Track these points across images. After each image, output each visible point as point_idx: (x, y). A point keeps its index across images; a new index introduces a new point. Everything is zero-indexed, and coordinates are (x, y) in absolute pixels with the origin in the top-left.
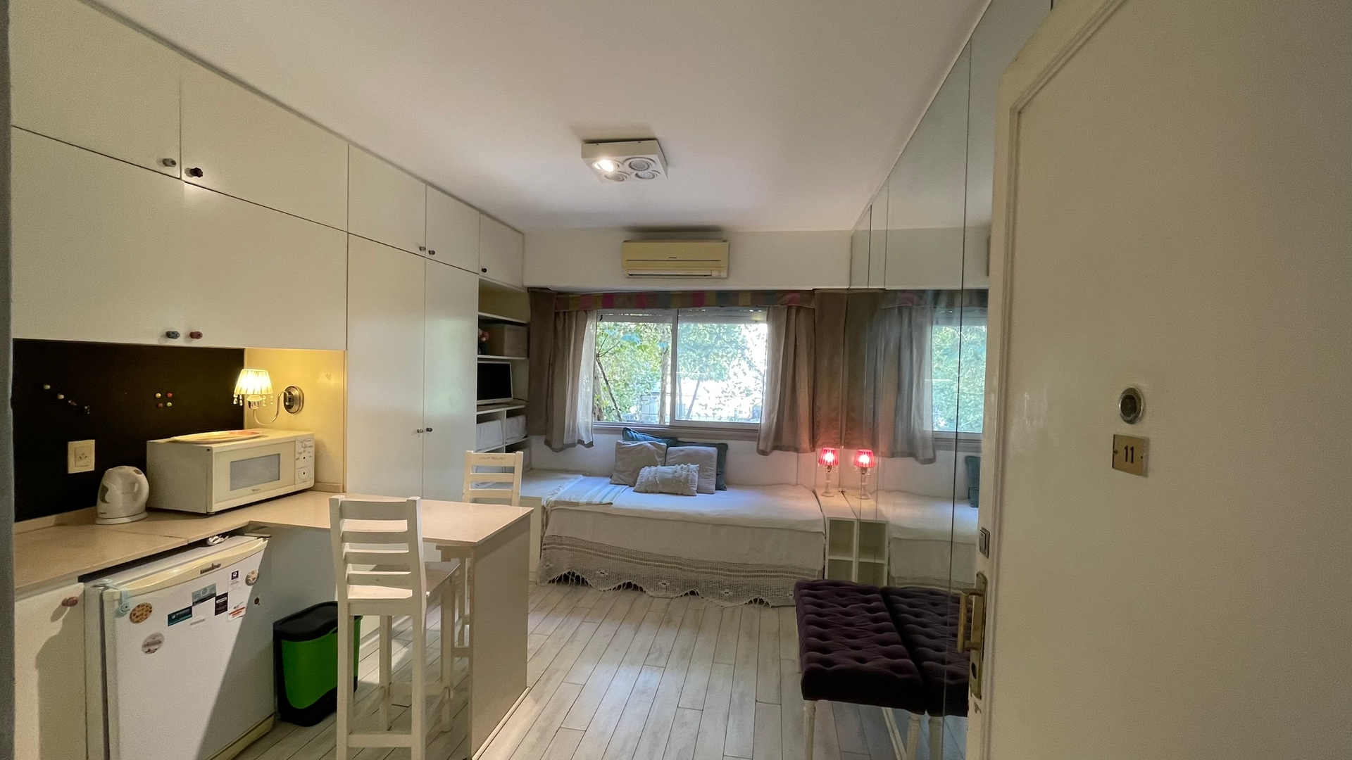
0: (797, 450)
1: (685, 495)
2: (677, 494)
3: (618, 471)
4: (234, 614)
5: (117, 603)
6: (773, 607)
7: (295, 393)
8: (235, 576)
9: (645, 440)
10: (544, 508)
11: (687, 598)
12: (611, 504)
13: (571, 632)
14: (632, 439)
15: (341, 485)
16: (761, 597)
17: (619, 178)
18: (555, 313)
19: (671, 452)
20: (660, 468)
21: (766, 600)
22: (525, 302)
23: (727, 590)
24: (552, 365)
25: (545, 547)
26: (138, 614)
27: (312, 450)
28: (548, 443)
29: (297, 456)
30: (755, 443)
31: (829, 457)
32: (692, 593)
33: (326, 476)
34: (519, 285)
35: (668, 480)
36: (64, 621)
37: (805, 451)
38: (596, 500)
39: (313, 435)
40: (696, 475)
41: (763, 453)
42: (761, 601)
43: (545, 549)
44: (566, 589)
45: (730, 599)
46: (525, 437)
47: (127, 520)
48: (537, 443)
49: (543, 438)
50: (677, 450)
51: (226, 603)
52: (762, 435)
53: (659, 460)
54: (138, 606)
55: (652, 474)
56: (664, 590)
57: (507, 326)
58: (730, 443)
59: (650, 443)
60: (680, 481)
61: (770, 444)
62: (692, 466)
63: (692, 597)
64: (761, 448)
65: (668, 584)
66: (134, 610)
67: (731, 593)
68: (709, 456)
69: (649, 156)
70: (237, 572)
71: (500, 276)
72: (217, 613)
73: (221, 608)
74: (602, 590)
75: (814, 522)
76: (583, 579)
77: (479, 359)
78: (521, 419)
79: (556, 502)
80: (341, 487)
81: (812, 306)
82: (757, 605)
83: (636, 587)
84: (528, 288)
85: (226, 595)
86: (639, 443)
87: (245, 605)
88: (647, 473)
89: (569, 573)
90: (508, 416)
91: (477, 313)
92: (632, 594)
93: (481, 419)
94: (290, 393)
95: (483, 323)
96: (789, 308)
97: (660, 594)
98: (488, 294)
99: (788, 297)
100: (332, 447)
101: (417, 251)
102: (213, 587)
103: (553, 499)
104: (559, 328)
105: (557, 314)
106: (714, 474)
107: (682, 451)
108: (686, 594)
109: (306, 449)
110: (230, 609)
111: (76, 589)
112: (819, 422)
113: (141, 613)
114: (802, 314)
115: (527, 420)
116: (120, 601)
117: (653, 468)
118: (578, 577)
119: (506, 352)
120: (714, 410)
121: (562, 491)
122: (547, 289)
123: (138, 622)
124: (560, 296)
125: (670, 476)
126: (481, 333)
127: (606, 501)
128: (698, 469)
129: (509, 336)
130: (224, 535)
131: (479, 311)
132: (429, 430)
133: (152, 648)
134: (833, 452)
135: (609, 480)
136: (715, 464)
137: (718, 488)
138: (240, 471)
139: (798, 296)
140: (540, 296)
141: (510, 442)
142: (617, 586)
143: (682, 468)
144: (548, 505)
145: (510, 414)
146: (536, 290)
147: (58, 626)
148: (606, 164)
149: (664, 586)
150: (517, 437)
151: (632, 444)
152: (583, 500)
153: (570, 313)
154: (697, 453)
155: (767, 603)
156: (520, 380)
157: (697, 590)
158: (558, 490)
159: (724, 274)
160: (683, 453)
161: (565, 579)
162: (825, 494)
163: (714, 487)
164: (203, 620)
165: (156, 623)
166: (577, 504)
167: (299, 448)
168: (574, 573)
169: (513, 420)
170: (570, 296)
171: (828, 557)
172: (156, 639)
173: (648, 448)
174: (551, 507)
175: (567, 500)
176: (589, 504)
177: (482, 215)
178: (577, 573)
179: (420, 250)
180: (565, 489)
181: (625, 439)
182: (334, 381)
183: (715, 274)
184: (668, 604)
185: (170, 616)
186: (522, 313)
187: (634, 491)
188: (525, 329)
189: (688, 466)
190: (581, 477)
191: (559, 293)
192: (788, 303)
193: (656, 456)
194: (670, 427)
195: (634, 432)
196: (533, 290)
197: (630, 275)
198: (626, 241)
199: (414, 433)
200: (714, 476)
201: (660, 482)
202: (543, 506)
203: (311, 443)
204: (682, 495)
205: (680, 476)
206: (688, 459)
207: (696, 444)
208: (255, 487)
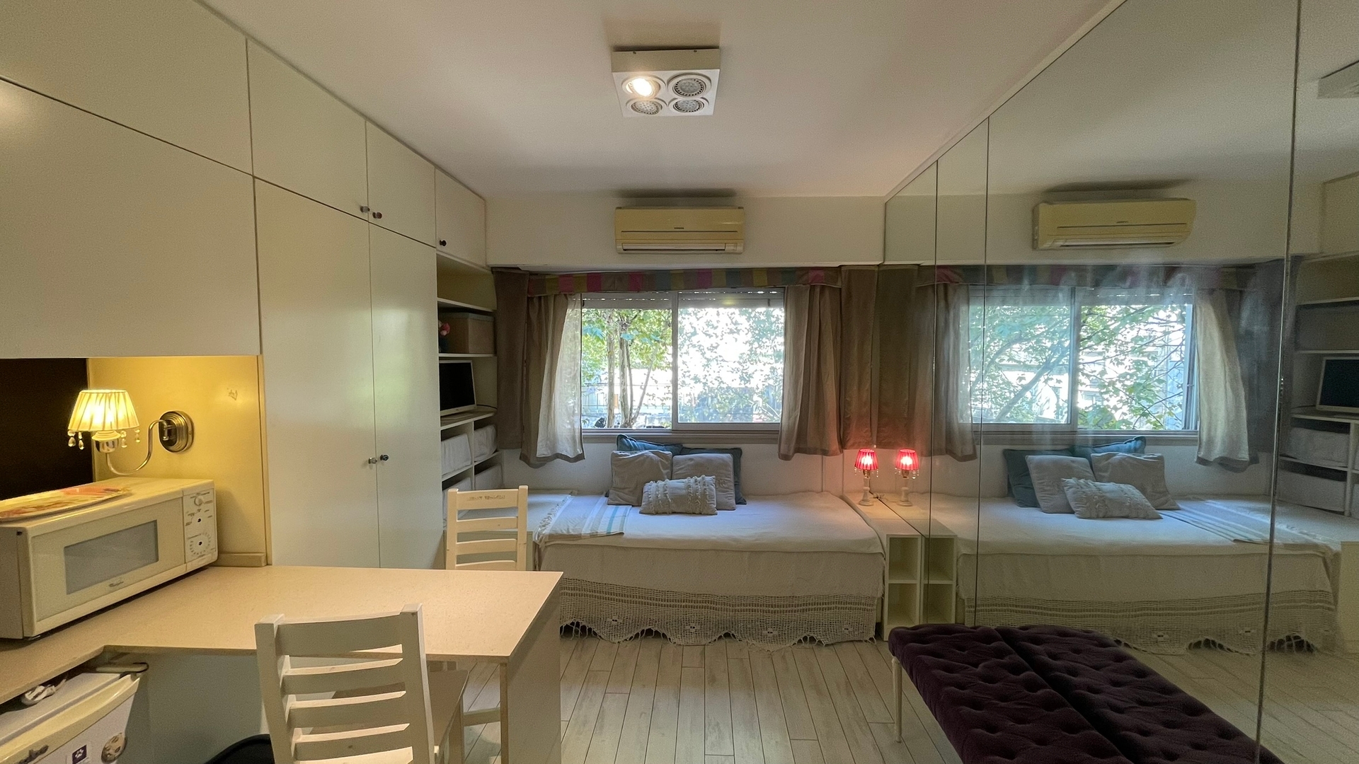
0: (825, 453)
1: (704, 515)
2: (694, 513)
3: (615, 489)
6: (827, 645)
7: (179, 421)
9: (646, 449)
10: (536, 545)
11: (723, 642)
12: (622, 534)
14: (630, 449)
15: (263, 555)
16: (812, 635)
17: (654, 107)
18: (528, 298)
19: (678, 463)
20: (668, 482)
21: (818, 637)
22: (489, 285)
23: (770, 630)
24: (526, 363)
27: (212, 508)
28: (524, 458)
29: (187, 519)
30: (777, 446)
31: (867, 460)
32: (727, 635)
33: (238, 542)
34: (482, 263)
35: (681, 496)
37: (834, 454)
38: (602, 530)
39: (212, 484)
40: (713, 488)
41: (786, 457)
42: (812, 639)
45: (775, 640)
46: (495, 452)
48: (510, 458)
49: (518, 452)
50: (686, 460)
52: (783, 436)
53: (664, 472)
55: (661, 490)
56: (694, 635)
57: (471, 315)
58: (745, 447)
59: (653, 452)
60: (696, 498)
61: (792, 449)
62: (708, 479)
63: (727, 640)
64: (782, 452)
65: (698, 627)
67: (776, 633)
68: (724, 464)
69: (707, 73)
71: (460, 253)
74: (617, 641)
75: (868, 542)
76: (590, 629)
77: (441, 358)
78: (489, 431)
79: (550, 536)
80: (263, 559)
81: (839, 285)
82: (808, 645)
83: (657, 635)
84: (492, 268)
86: (639, 453)
88: (653, 489)
89: (573, 624)
90: (476, 428)
91: (435, 300)
92: (653, 645)
93: (445, 435)
94: (169, 422)
95: (444, 311)
96: (813, 288)
97: (690, 642)
98: (448, 275)
99: (812, 274)
100: (245, 501)
101: (359, 213)
103: (547, 531)
104: (534, 316)
105: (530, 300)
106: (732, 484)
107: (691, 459)
108: (721, 638)
109: (201, 507)
112: (849, 419)
114: (827, 292)
115: (497, 430)
117: (660, 483)
118: (584, 627)
119: (470, 347)
121: (554, 519)
122: (518, 269)
124: (534, 277)
125: (684, 492)
126: (440, 326)
127: (614, 530)
128: (714, 481)
129: (474, 330)
130: (55, 682)
131: (438, 296)
132: (384, 458)
134: (872, 454)
135: (604, 499)
136: (732, 476)
137: (738, 502)
139: (822, 273)
140: (507, 278)
141: (481, 460)
142: (633, 634)
143: (696, 481)
144: (541, 541)
145: (479, 425)
146: (503, 270)
148: (642, 86)
149: (693, 631)
150: (485, 453)
151: (630, 455)
152: (585, 530)
153: (546, 298)
154: (710, 461)
155: (820, 642)
156: (485, 382)
157: (733, 632)
158: (549, 518)
159: (739, 249)
160: (692, 462)
161: (567, 631)
162: (862, 503)
163: (733, 501)
166: (578, 537)
167: (189, 506)
168: (578, 623)
169: (482, 432)
170: (547, 277)
171: (888, 582)
173: (651, 459)
174: (546, 543)
175: (565, 532)
176: (593, 536)
177: (437, 170)
178: (583, 623)
179: (362, 211)
180: (557, 516)
181: (620, 449)
182: (242, 399)
183: (730, 248)
184: (703, 653)
186: (485, 300)
187: (640, 513)
188: (490, 318)
189: (703, 478)
190: (569, 499)
191: (532, 274)
192: (811, 283)
193: (661, 468)
194: (673, 431)
195: (631, 440)
196: (499, 270)
197: (625, 250)
198: (620, 208)
199: (364, 465)
200: (733, 488)
201: (672, 499)
202: (534, 542)
203: (210, 497)
204: (700, 514)
205: (696, 491)
206: (700, 469)
207: (705, 451)
208: (115, 581)
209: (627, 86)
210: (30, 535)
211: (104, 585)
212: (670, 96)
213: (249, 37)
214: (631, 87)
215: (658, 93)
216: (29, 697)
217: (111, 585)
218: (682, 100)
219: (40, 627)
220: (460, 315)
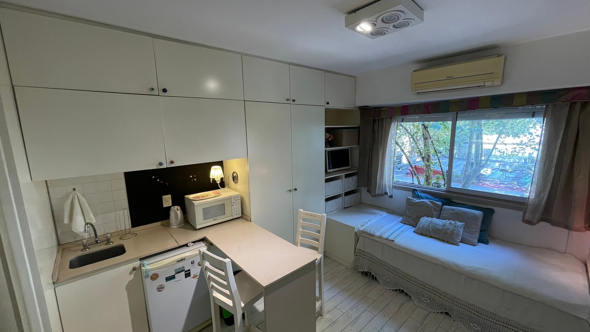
0: (567, 227)
1: (450, 243)
2: (443, 241)
3: (406, 215)
4: (193, 277)
5: (145, 273)
7: (235, 175)
8: (193, 263)
9: (427, 198)
12: (394, 241)
14: (418, 197)
18: (373, 120)
19: (444, 210)
20: (435, 220)
22: (358, 114)
24: (371, 149)
25: (356, 254)
26: (153, 277)
27: (240, 201)
28: (369, 191)
29: (233, 204)
30: (522, 213)
32: (446, 313)
33: (246, 212)
34: (353, 106)
35: (439, 230)
36: (134, 275)
37: (577, 229)
38: (385, 236)
39: (241, 194)
40: (461, 231)
41: (530, 223)
43: (356, 255)
44: (366, 280)
46: (357, 187)
48: (364, 190)
49: (366, 188)
50: (450, 209)
51: (190, 273)
52: (529, 208)
53: (435, 213)
54: (153, 274)
55: (428, 223)
56: (425, 304)
57: (344, 130)
58: (497, 210)
59: (430, 201)
60: (447, 233)
61: (538, 216)
62: (459, 223)
63: (447, 316)
64: (527, 217)
65: (429, 301)
66: (152, 276)
68: (475, 217)
69: (395, 8)
70: (194, 261)
71: (339, 104)
72: (186, 277)
73: (188, 275)
74: (386, 288)
76: (376, 278)
77: (326, 150)
78: (355, 178)
79: (362, 231)
80: (249, 219)
83: (406, 294)
84: (359, 107)
85: (189, 270)
86: (422, 200)
87: (198, 274)
88: (425, 221)
89: (368, 271)
90: (345, 177)
91: (323, 127)
92: (402, 298)
93: (327, 181)
94: (233, 175)
95: (327, 130)
96: (573, 104)
97: (422, 307)
99: (572, 94)
100: (246, 199)
101: (286, 102)
102: (183, 267)
103: (361, 229)
104: (376, 128)
105: (374, 121)
107: (453, 210)
108: (442, 313)
109: (236, 201)
110: (192, 276)
111: (137, 264)
113: (155, 277)
115: (358, 177)
116: (146, 272)
117: (430, 219)
118: (373, 276)
119: (344, 144)
121: (369, 223)
122: (369, 106)
123: (153, 280)
124: (376, 110)
125: (440, 227)
126: (329, 137)
127: (391, 238)
128: (464, 226)
129: (345, 137)
130: (194, 242)
131: (325, 125)
133: (160, 290)
135: (401, 219)
136: (480, 223)
137: (480, 241)
138: (207, 213)
140: (364, 110)
141: (347, 190)
142: (395, 289)
143: (450, 223)
144: (358, 232)
145: (347, 176)
146: (364, 108)
147: (132, 277)
148: (365, 27)
149: (425, 301)
150: (351, 188)
151: (417, 201)
152: (378, 234)
153: (382, 119)
154: (465, 213)
156: (355, 157)
157: (451, 314)
158: (367, 223)
160: (453, 212)
161: (366, 274)
163: (476, 241)
164: (180, 280)
165: (161, 281)
166: (373, 236)
167: (233, 201)
168: (370, 273)
169: (350, 179)
170: (383, 109)
172: (162, 286)
173: (428, 205)
174: (360, 234)
175: (368, 232)
176: (380, 237)
177: (326, 73)
178: (372, 274)
179: (287, 100)
180: (372, 222)
181: (414, 197)
183: (488, 84)
184: (426, 316)
185: (166, 278)
186: (356, 122)
187: (414, 232)
188: (357, 130)
189: (456, 223)
190: (385, 214)
191: (376, 108)
192: (572, 99)
193: (433, 210)
194: (447, 191)
195: (420, 192)
196: (362, 108)
197: (418, 93)
198: (415, 71)
199: (287, 192)
200: (478, 232)
201: (432, 230)
202: (355, 232)
203: (239, 198)
204: (448, 242)
205: (448, 229)
206: (457, 217)
207: (466, 206)
209: (358, 28)
210: (195, 205)
211: (212, 219)
212: (386, 25)
213: (242, 54)
214: (362, 29)
215: (376, 27)
216: (189, 244)
217: (214, 219)
218: (395, 23)
220: (340, 130)
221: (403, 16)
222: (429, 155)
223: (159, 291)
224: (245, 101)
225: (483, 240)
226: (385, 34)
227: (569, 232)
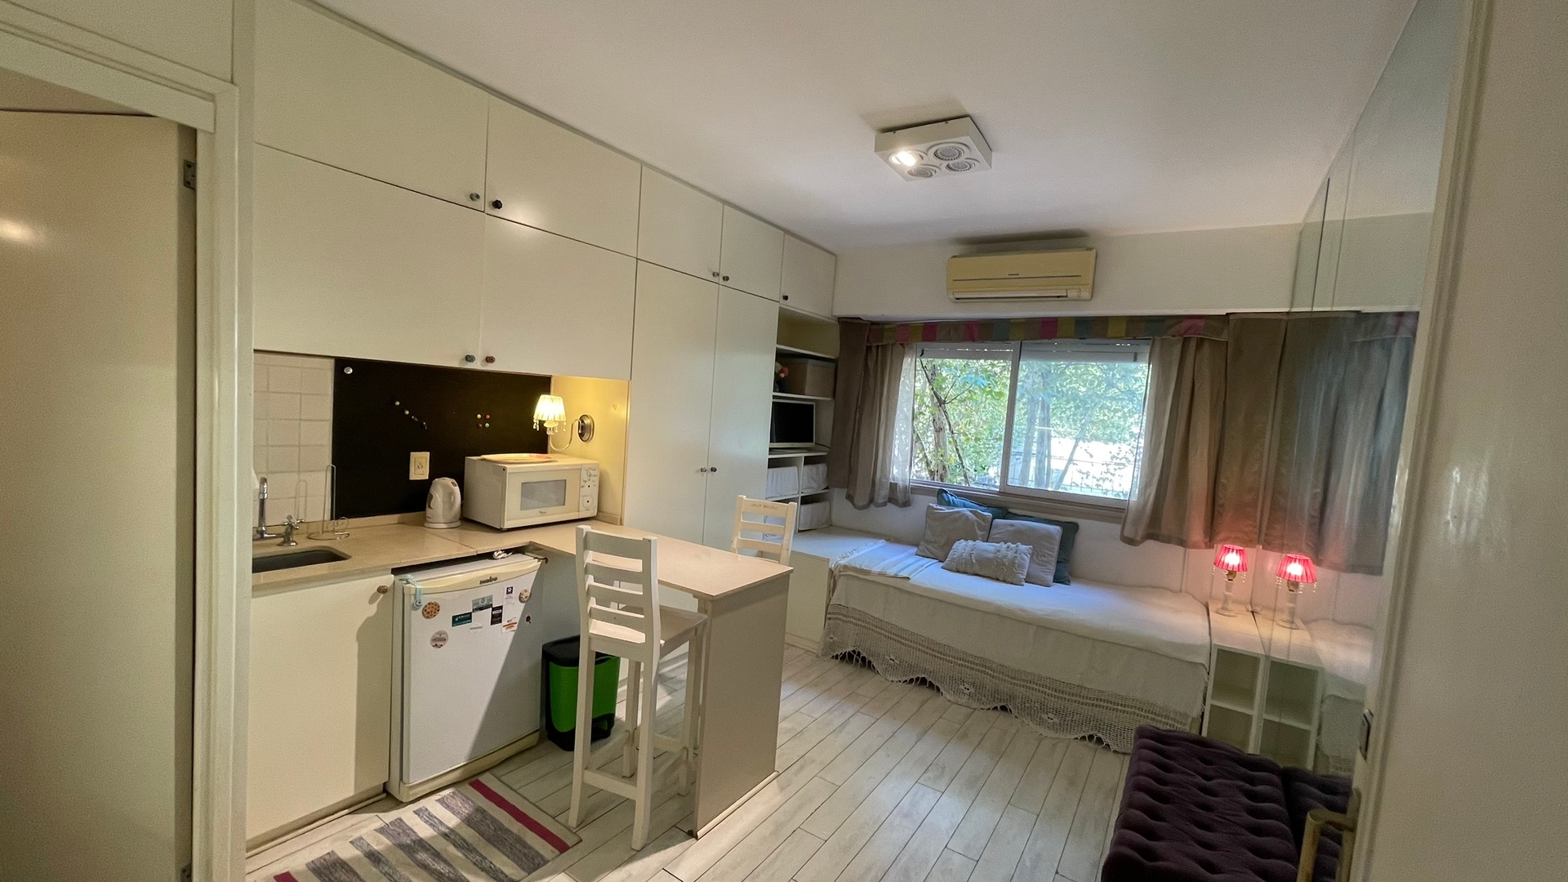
0: (1182, 543)
1: (1008, 583)
2: (998, 580)
3: (926, 541)
4: (510, 626)
5: (413, 597)
6: (1115, 752)
7: (587, 421)
8: (509, 591)
9: (965, 506)
10: (831, 572)
11: (995, 714)
12: (908, 579)
13: (842, 720)
14: (948, 504)
15: (619, 518)
16: (1100, 735)
17: (923, 173)
18: (867, 346)
19: (997, 526)
20: (980, 544)
21: (1106, 740)
22: (835, 334)
23: (1051, 715)
24: (860, 408)
25: (830, 616)
26: (428, 610)
27: (597, 480)
28: (850, 498)
29: (583, 484)
30: (1119, 527)
31: (1233, 559)
32: (1004, 708)
33: (610, 507)
34: (828, 314)
35: (989, 560)
36: (378, 605)
37: (1195, 546)
38: (892, 572)
39: (598, 464)
40: (1027, 560)
41: (1130, 541)
42: (1099, 741)
43: (830, 619)
44: (848, 669)
45: (1053, 727)
46: (825, 489)
47: (444, 526)
48: (838, 496)
49: (844, 492)
50: (1006, 525)
51: (500, 615)
52: (1130, 517)
53: (980, 533)
54: (429, 604)
55: (968, 549)
56: (967, 697)
57: (811, 361)
58: (1083, 523)
59: (971, 511)
60: (1004, 564)
61: (1141, 533)
62: (1023, 547)
63: (1004, 713)
64: (1127, 534)
65: (972, 690)
66: (426, 606)
67: (1056, 720)
68: (1049, 536)
69: (957, 140)
70: (513, 587)
71: (805, 305)
72: (492, 623)
73: (496, 619)
74: (890, 679)
75: (1191, 648)
76: (870, 662)
77: (774, 397)
78: (822, 468)
79: (845, 567)
80: (619, 521)
81: (1224, 338)
82: (1091, 745)
83: (931, 685)
84: (839, 318)
85: (501, 608)
86: (956, 510)
87: (517, 620)
88: (962, 547)
89: (854, 651)
90: (806, 463)
91: (773, 346)
92: (926, 693)
93: (773, 464)
94: (583, 421)
95: (781, 356)
96: (1186, 341)
97: (961, 701)
98: (791, 325)
99: (1187, 323)
100: (614, 478)
101: (711, 277)
102: (490, 599)
103: (843, 562)
104: (871, 364)
105: (869, 348)
106: (1054, 560)
107: (1012, 525)
108: (996, 708)
109: (591, 478)
110: (504, 622)
111: (388, 579)
112: (1222, 506)
113: (431, 611)
114: (1206, 347)
115: (829, 467)
116: (415, 595)
117: (970, 543)
118: (864, 659)
119: (807, 389)
120: (1098, 480)
121: (856, 554)
122: (859, 318)
123: (428, 617)
124: (874, 327)
125: (992, 556)
126: (780, 369)
127: (904, 574)
128: (1031, 552)
129: (811, 374)
130: (507, 551)
131: (777, 343)
132: (714, 470)
133: (439, 643)
134: (1240, 552)
135: (915, 550)
136: (1056, 548)
137: (1056, 579)
138: (529, 490)
139: (1201, 323)
140: (851, 327)
141: (808, 492)
142: (908, 678)
143: (1008, 547)
144: (837, 569)
145: (809, 461)
146: (848, 320)
147: (372, 610)
148: (906, 157)
149: (966, 691)
150: (815, 489)
151: (946, 510)
152: (876, 569)
153: (884, 347)
154: (1033, 529)
155: (1108, 745)
156: (824, 423)
157: (1011, 707)
158: (851, 553)
159: (1086, 294)
160: (1012, 528)
161: (848, 658)
162: (1221, 611)
163: (1051, 578)
164: (481, 627)
165: (442, 622)
166: (868, 572)
167: (584, 476)
168: (859, 653)
169: (812, 468)
170: (886, 326)
171: (1209, 701)
172: (443, 636)
173: (967, 518)
174: (840, 572)
175: (858, 566)
176: (881, 574)
177: (787, 236)
178: (864, 654)
179: (714, 275)
180: (861, 553)
181: (940, 503)
182: (622, 412)
183: (1072, 294)
184: (969, 716)
185: (454, 617)
186: (830, 348)
187: (943, 568)
188: (832, 365)
189: (1017, 546)
190: (882, 542)
191: (873, 323)
192: (1185, 333)
193: (976, 528)
194: (1000, 493)
195: (952, 495)
196: (844, 320)
197: (958, 299)
198: (955, 257)
199: (698, 471)
200: (1054, 563)
201: (976, 560)
202: (830, 569)
203: (596, 473)
204: (1004, 581)
205: (1005, 557)
206: (1018, 536)
207: (1033, 519)
208: (543, 510)
209: (893, 159)
210: (508, 471)
211: (537, 511)
212: (937, 162)
213: (643, 163)
214: (898, 160)
215: (923, 162)
216: (495, 555)
217: (541, 512)
218: (951, 163)
219: (507, 525)
220: (804, 360)
221: (966, 154)
222: (944, 467)
223: (436, 645)
224: (637, 259)
225: (1059, 579)
226: (931, 175)
227: (1185, 552)
